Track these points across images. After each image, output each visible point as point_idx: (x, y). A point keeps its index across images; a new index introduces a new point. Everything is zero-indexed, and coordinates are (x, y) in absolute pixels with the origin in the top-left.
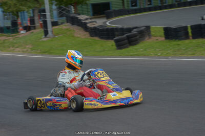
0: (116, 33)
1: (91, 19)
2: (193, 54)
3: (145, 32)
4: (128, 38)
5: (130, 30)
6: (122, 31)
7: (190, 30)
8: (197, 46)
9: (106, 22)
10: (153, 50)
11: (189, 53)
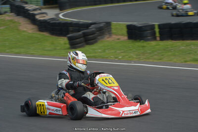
0: (71, 28)
1: (40, 10)
2: (160, 59)
3: (104, 29)
4: (85, 35)
5: (87, 26)
6: (78, 27)
7: (157, 30)
8: (164, 50)
9: (60, 13)
10: (113, 51)
11: (156, 57)
